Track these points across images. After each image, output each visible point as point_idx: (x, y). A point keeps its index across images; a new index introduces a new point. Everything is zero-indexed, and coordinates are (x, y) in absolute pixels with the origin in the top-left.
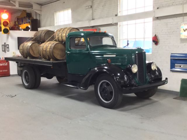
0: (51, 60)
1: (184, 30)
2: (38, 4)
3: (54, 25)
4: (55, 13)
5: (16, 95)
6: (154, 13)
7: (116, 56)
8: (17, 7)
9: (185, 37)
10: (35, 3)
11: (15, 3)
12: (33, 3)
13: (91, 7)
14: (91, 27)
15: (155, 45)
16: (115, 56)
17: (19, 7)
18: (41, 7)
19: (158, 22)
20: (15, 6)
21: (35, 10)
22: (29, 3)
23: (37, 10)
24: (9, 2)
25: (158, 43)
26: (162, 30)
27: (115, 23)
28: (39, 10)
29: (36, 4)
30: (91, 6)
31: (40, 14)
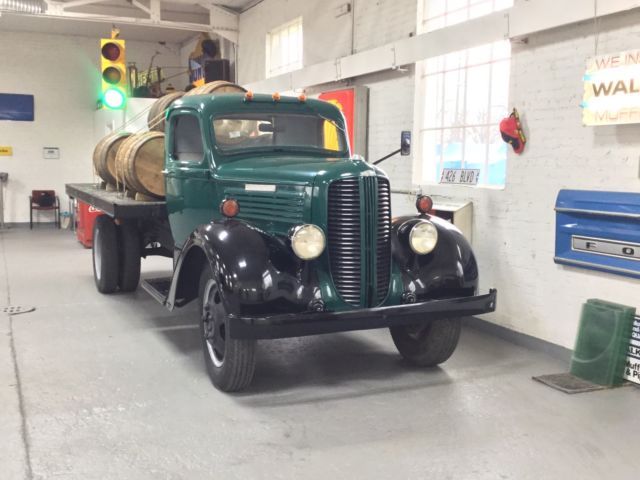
0: (137, 195)
1: (594, 86)
2: (225, 7)
3: (263, 78)
4: (268, 37)
5: (33, 310)
6: (506, 19)
7: (277, 188)
8: (155, 18)
9: (598, 119)
10: (216, 5)
11: (149, 7)
12: (209, 7)
13: (349, 10)
14: (342, 81)
15: (514, 155)
16: (271, 188)
17: (162, 19)
18: (238, 19)
19: (527, 55)
20: (147, 16)
21: (218, 28)
22: (197, 5)
23: (222, 29)
24: (128, 4)
25: (524, 143)
26: (539, 91)
27: (402, 67)
28: (232, 30)
29: (220, 9)
30: (349, 6)
31: (235, 42)
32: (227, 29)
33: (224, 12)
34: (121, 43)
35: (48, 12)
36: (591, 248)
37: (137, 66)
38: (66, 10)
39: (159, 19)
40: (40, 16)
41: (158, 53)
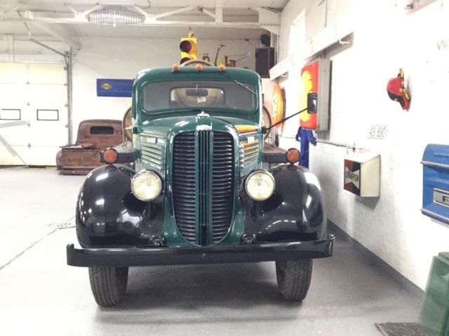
4: (292, 27)
8: (218, 21)
10: (263, 8)
11: (214, 13)
12: (258, 9)
17: (224, 21)
18: (280, 15)
20: (213, 20)
21: (265, 25)
22: (250, 9)
23: (268, 25)
24: (200, 12)
27: (343, 40)
28: (275, 25)
29: (266, 11)
31: (278, 34)
32: (271, 25)
33: (270, 12)
34: (194, 40)
35: (145, 22)
36: (446, 202)
37: (209, 56)
38: (158, 19)
39: (221, 21)
40: (141, 24)
41: (222, 46)
